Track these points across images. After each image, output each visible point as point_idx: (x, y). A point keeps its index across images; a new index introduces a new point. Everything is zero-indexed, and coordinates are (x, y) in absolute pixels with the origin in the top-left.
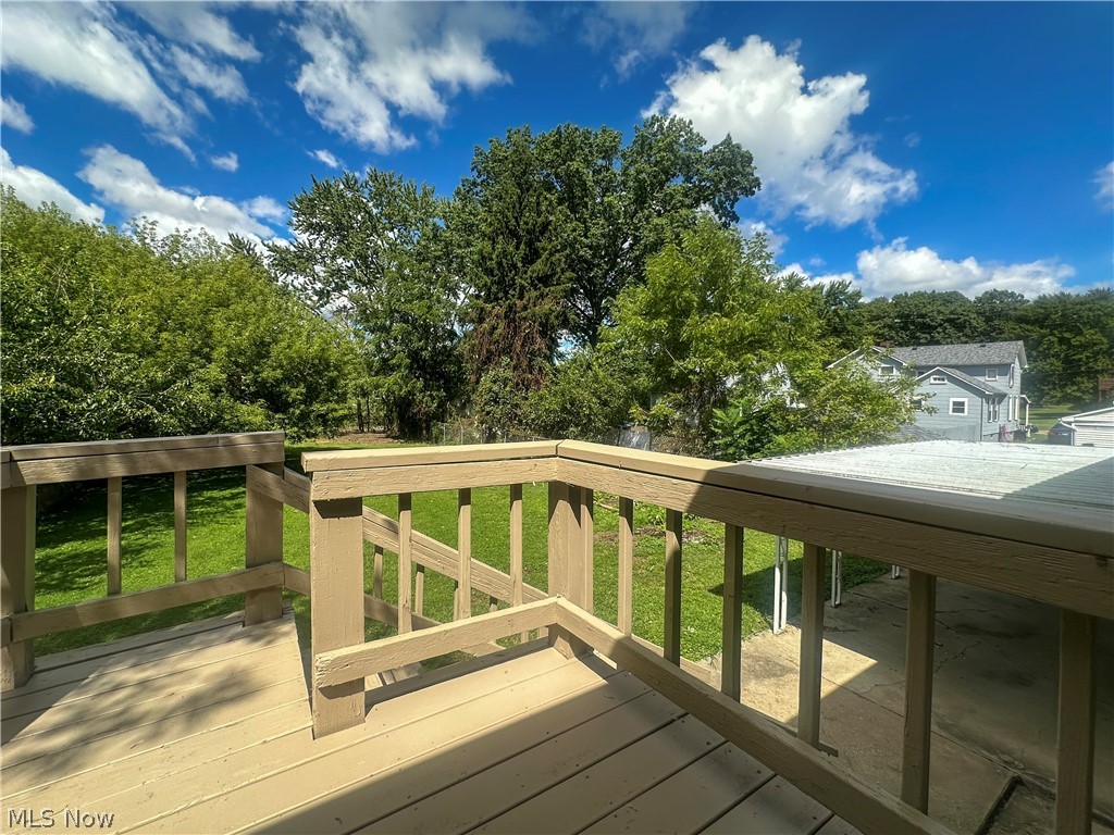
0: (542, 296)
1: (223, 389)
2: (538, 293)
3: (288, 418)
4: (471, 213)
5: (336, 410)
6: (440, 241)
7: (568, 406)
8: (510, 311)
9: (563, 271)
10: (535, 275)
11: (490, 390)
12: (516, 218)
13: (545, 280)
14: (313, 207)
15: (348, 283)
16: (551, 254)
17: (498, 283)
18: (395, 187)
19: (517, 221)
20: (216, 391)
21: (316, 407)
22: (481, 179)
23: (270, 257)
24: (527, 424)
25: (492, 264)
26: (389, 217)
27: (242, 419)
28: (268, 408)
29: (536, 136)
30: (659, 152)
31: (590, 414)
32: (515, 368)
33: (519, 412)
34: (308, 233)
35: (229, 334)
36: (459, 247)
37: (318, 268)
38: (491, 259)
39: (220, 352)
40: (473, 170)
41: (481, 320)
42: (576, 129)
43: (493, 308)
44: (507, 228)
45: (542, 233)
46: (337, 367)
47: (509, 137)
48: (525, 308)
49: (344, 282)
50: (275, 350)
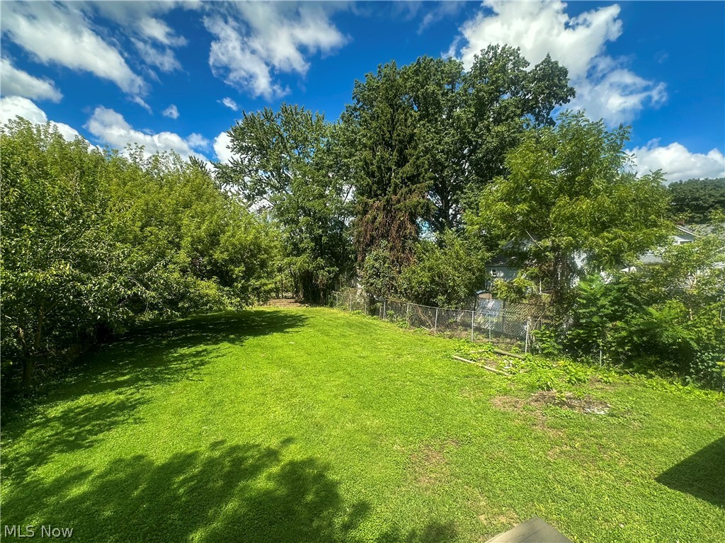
0: (411, 192)
1: (189, 269)
2: (407, 189)
3: (233, 291)
4: (353, 132)
5: (265, 284)
6: (332, 153)
7: (437, 279)
8: (388, 204)
9: (426, 171)
10: (405, 175)
11: (373, 267)
12: (390, 132)
13: (413, 179)
14: (243, 134)
15: (266, 189)
16: (418, 158)
17: (378, 183)
18: (298, 116)
19: (390, 133)
20: (184, 271)
21: (252, 282)
22: (360, 105)
23: (215, 172)
24: (401, 292)
25: (374, 168)
26: (295, 139)
27: (202, 291)
28: (219, 283)
29: (400, 69)
30: (494, 74)
31: (454, 286)
32: (391, 249)
33: (394, 283)
34: (240, 154)
35: (193, 228)
36: (346, 157)
37: (247, 179)
38: (372, 164)
39: (186, 242)
40: (353, 98)
41: (365, 212)
42: (432, 60)
43: (374, 202)
44: (383, 139)
45: (409, 143)
46: (266, 251)
47: (380, 72)
48: (399, 201)
49: (264, 188)
50: (223, 238)
